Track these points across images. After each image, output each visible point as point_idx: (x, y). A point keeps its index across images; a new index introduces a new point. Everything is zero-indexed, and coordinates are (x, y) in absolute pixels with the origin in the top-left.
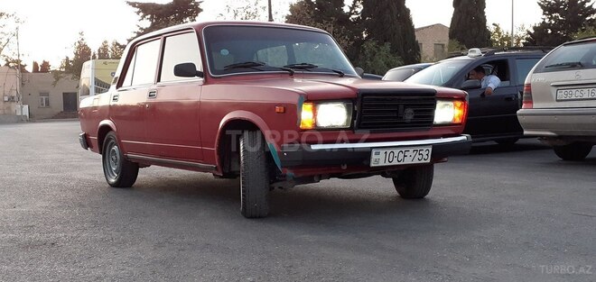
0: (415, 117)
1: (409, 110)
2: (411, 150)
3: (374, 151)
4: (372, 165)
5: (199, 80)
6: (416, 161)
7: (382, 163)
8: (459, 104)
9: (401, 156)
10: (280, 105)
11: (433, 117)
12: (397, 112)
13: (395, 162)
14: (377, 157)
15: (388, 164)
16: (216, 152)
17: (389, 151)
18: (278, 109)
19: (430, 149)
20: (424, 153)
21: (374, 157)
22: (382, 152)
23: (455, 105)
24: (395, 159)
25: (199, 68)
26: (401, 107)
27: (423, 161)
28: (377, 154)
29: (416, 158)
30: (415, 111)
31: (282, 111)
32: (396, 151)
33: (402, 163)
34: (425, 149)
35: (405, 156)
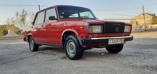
0: (119, 30)
2: (119, 40)
3: (109, 40)
4: (109, 44)
5: (56, 21)
6: (120, 43)
7: (111, 44)
9: (116, 41)
10: (82, 26)
11: (124, 30)
12: (115, 28)
13: (115, 43)
15: (113, 44)
16: (61, 41)
17: (113, 40)
18: (81, 28)
19: (124, 39)
21: (109, 42)
22: (111, 40)
25: (56, 17)
26: (116, 27)
27: (122, 43)
28: (110, 41)
30: (119, 28)
31: (82, 28)
32: (115, 40)
33: (116, 43)
34: (122, 39)
35: (117, 41)
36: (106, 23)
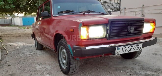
0: (134, 31)
1: (132, 28)
2: (134, 46)
3: (117, 48)
4: (116, 54)
6: (136, 50)
7: (120, 53)
8: (152, 24)
9: (129, 49)
10: (72, 28)
11: (142, 30)
12: (127, 29)
13: (127, 52)
14: (118, 50)
15: (123, 53)
17: (124, 47)
19: (142, 45)
20: (139, 47)
21: (117, 51)
22: (121, 48)
23: (151, 25)
24: (127, 51)
26: (129, 27)
27: (139, 50)
28: (118, 49)
29: (136, 49)
31: (72, 31)
32: (127, 47)
33: (129, 52)
34: (140, 45)
35: (131, 49)
36: (112, 22)
